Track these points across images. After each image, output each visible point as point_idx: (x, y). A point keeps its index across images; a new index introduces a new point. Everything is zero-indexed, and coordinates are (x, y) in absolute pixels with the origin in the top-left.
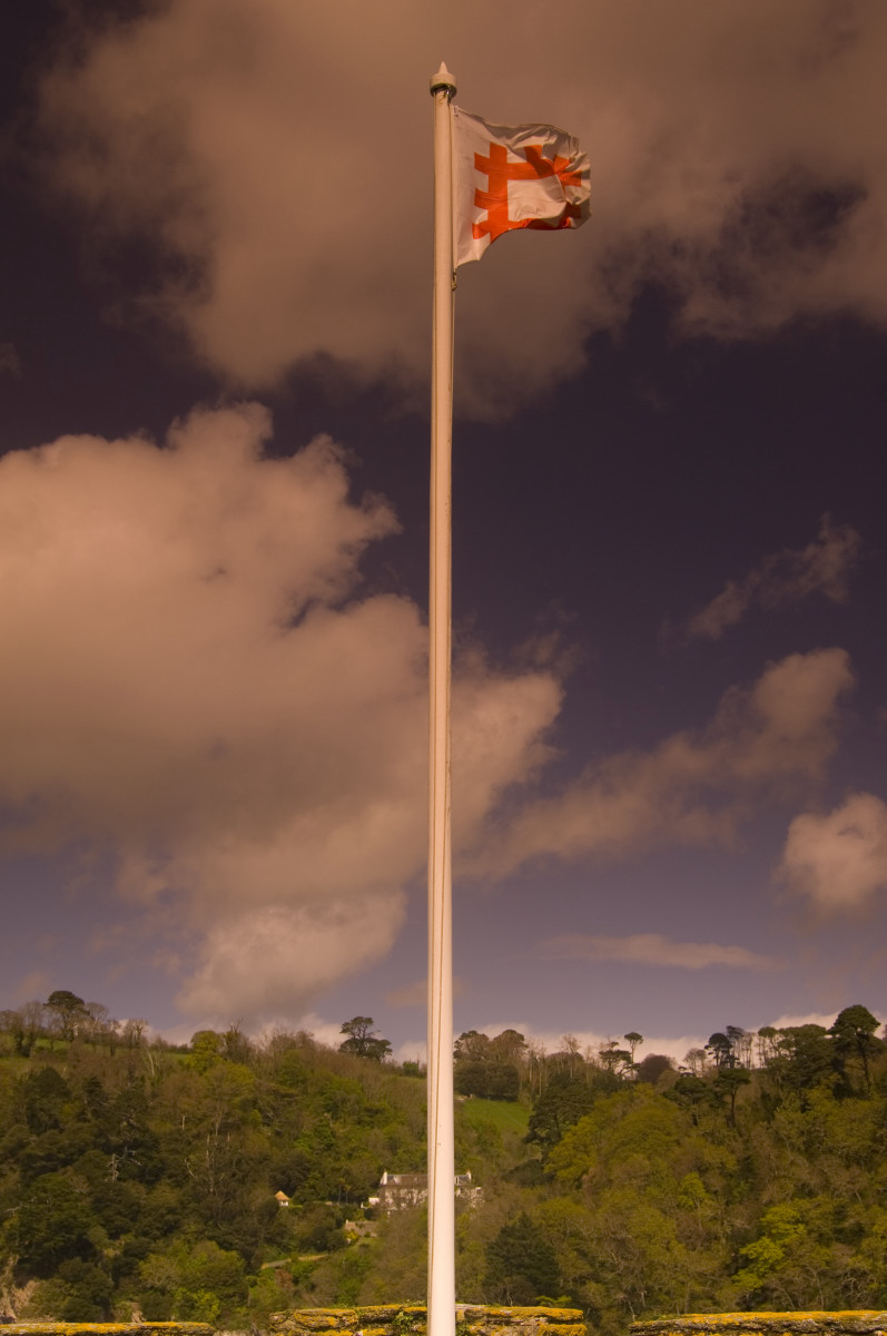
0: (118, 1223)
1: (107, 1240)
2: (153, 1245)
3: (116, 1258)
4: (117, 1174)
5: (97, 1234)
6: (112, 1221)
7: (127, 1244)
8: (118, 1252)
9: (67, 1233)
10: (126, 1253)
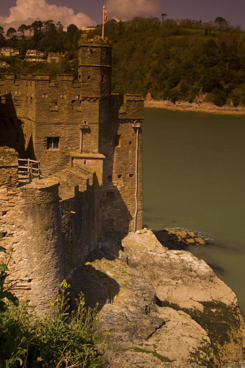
0: (228, 80)
1: (224, 84)
2: (236, 86)
3: (227, 88)
4: (228, 67)
5: (222, 82)
6: (226, 79)
7: (230, 85)
8: (227, 87)
9: (214, 82)
10: (229, 87)
